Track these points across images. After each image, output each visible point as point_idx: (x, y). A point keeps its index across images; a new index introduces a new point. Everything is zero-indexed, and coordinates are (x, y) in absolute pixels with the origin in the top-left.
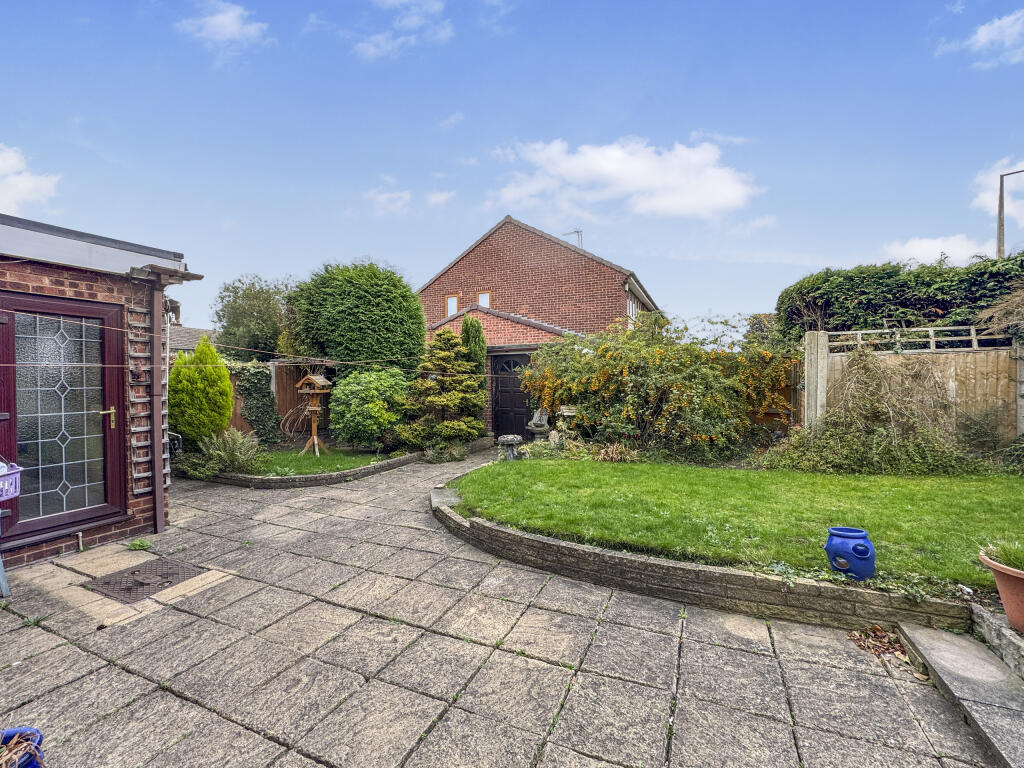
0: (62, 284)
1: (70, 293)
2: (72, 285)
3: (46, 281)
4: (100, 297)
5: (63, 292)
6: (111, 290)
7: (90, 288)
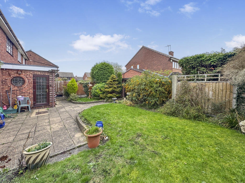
0: (41, 73)
1: (42, 74)
2: (43, 73)
3: (39, 73)
4: (46, 75)
5: (41, 74)
6: (47, 73)
7: (45, 73)
